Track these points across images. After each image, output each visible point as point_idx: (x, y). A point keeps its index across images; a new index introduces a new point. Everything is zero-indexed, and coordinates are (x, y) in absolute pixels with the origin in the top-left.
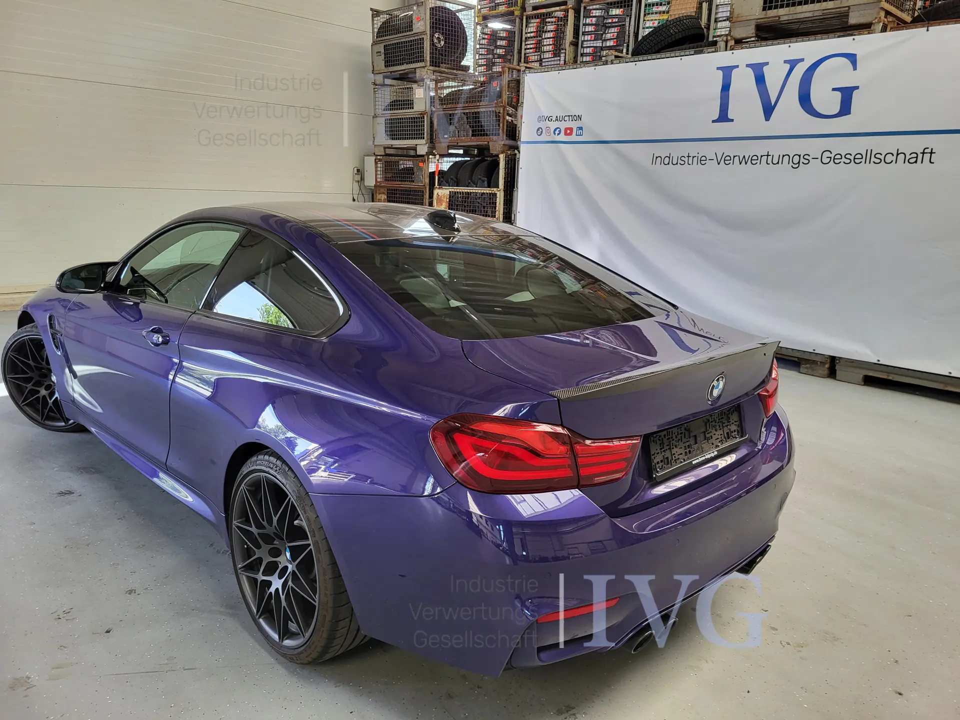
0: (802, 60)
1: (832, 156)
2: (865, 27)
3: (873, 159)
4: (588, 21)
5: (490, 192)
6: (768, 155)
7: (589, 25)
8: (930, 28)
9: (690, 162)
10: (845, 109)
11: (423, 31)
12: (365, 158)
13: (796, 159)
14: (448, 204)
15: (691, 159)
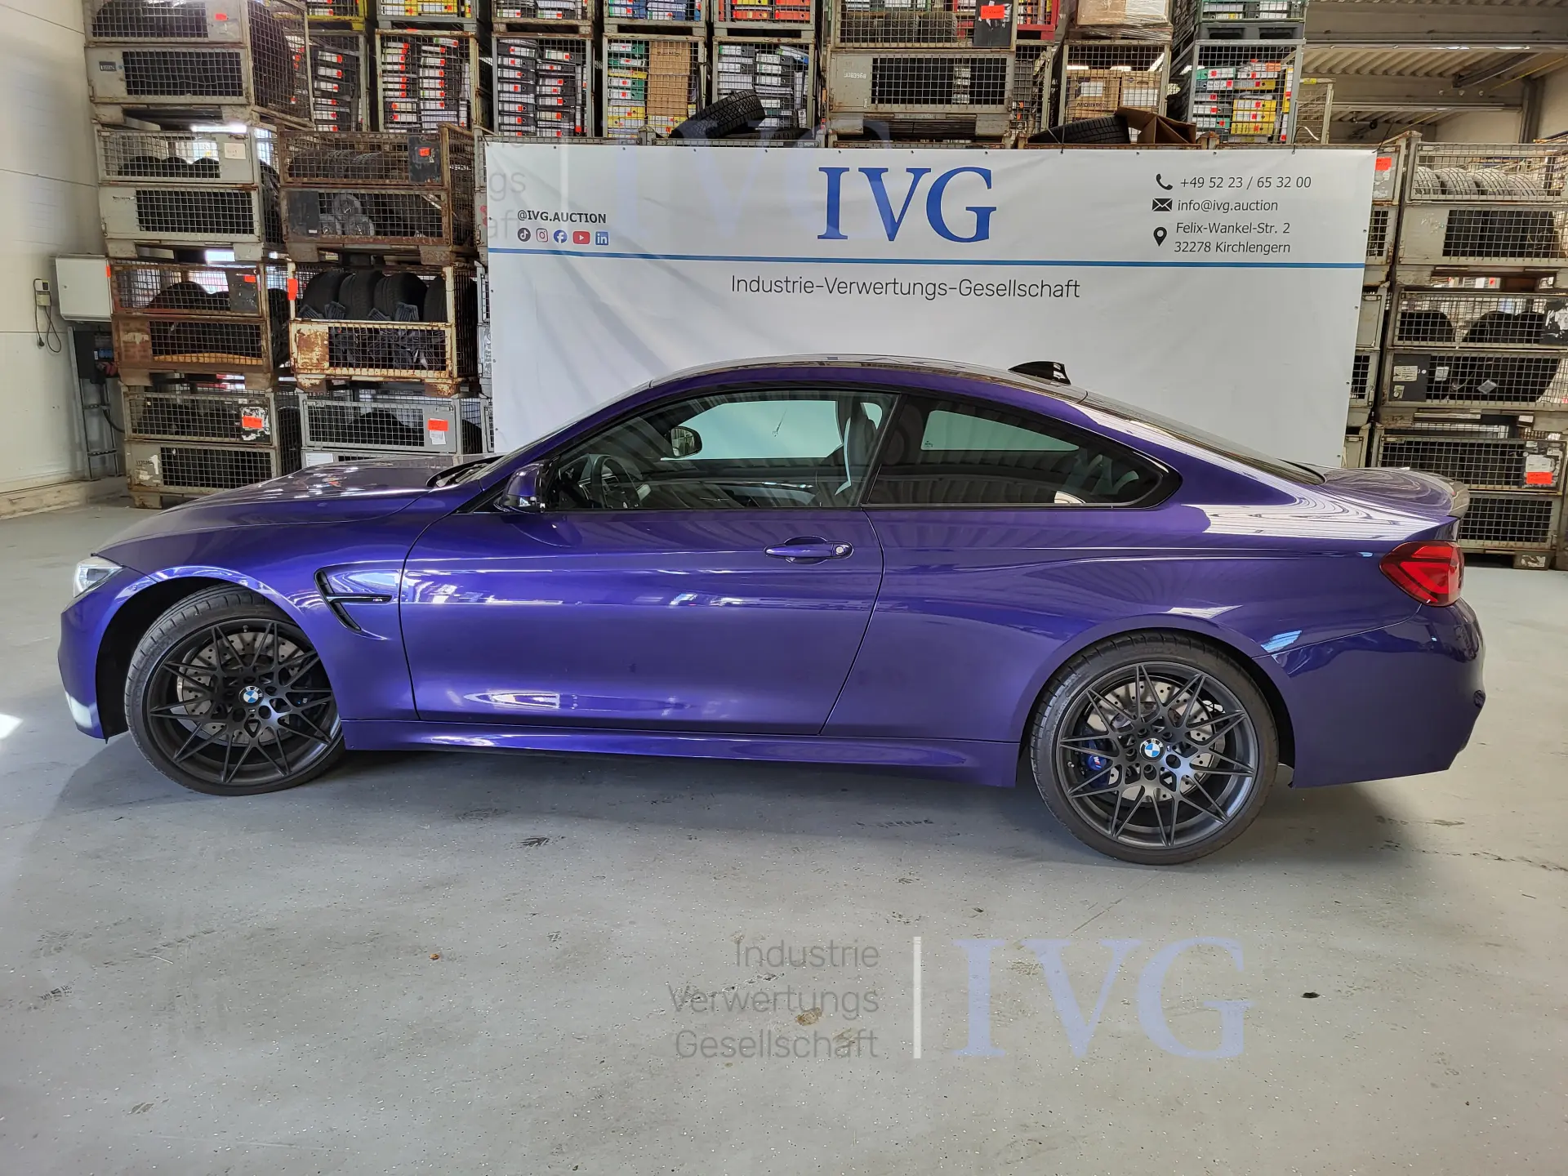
0: (929, 170)
1: (972, 286)
2: (995, 140)
3: (1017, 291)
4: (507, 61)
5: (429, 328)
6: (895, 283)
7: (508, 67)
8: (1064, 150)
9: (790, 289)
10: (982, 233)
11: (237, 41)
12: (58, 261)
13: (931, 289)
14: (327, 350)
15: (790, 285)
